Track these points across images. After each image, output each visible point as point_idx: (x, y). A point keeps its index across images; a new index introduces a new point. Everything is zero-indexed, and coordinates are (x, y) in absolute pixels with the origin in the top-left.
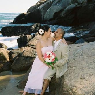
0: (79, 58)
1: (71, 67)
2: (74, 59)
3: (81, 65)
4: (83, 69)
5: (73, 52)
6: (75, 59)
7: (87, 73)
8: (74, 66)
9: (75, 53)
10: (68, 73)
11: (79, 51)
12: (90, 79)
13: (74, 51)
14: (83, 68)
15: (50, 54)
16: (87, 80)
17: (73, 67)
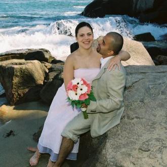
0: (154, 100)
1: (128, 118)
2: (142, 101)
3: (152, 118)
4: (154, 128)
5: (148, 84)
6: (145, 101)
7: (158, 140)
8: (137, 118)
9: (150, 86)
10: (117, 131)
11: (160, 81)
12: (159, 156)
13: (149, 81)
14: (154, 123)
15: (78, 84)
16: (151, 156)
17: (133, 119)
